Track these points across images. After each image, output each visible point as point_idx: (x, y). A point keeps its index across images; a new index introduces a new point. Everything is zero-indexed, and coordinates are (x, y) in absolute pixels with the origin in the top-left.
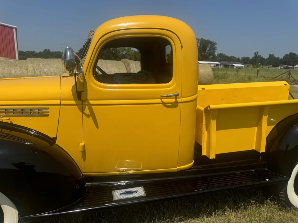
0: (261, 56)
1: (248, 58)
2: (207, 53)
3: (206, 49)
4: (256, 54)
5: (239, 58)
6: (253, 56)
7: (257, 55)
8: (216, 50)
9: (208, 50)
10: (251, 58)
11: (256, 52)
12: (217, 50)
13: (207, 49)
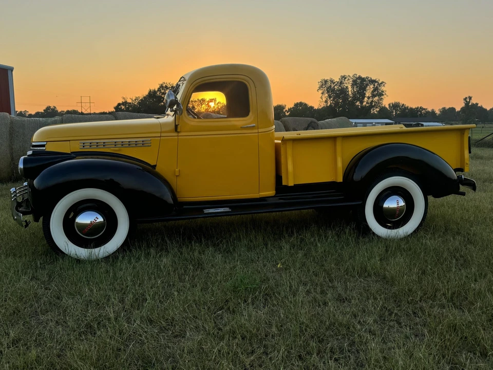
0: (479, 105)
1: (453, 109)
2: (367, 103)
3: (365, 94)
4: (467, 100)
5: (433, 112)
6: (463, 105)
7: (469, 102)
8: (385, 96)
9: (369, 98)
10: (458, 109)
11: (466, 98)
12: (387, 96)
13: (367, 95)
